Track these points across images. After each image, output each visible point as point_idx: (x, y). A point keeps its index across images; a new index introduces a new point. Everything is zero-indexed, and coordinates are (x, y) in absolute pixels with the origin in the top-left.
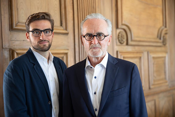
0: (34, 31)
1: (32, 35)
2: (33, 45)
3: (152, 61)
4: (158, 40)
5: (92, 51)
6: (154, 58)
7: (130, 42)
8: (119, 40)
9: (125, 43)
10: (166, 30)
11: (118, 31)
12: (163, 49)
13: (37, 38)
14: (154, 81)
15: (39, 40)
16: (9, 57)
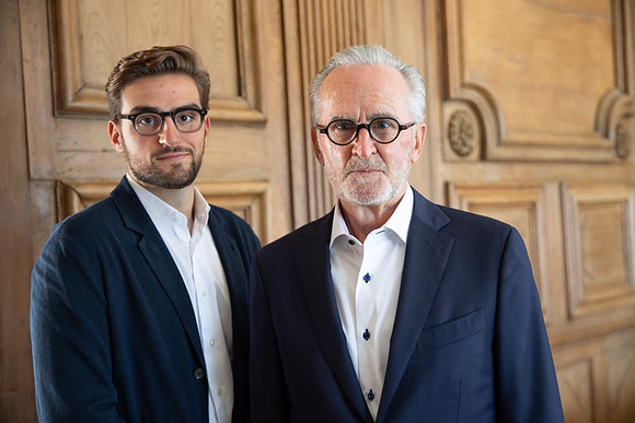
0: (135, 116)
1: (131, 129)
2: (136, 167)
3: (575, 217)
4: (598, 140)
5: (354, 181)
6: (582, 205)
7: (493, 150)
8: (452, 143)
9: (475, 154)
10: (629, 104)
11: (450, 109)
12: (617, 171)
13: (150, 140)
14: (587, 289)
15: (155, 148)
16: (53, 210)
